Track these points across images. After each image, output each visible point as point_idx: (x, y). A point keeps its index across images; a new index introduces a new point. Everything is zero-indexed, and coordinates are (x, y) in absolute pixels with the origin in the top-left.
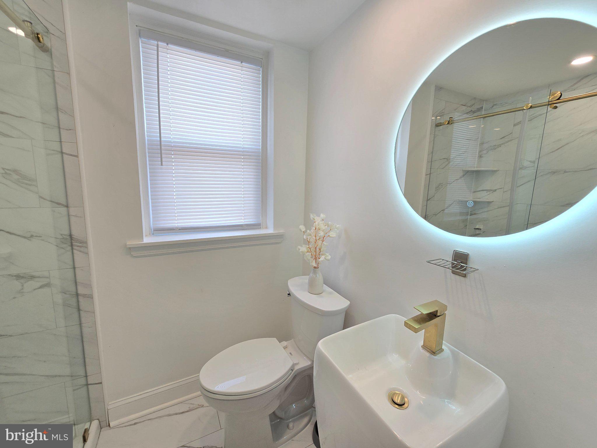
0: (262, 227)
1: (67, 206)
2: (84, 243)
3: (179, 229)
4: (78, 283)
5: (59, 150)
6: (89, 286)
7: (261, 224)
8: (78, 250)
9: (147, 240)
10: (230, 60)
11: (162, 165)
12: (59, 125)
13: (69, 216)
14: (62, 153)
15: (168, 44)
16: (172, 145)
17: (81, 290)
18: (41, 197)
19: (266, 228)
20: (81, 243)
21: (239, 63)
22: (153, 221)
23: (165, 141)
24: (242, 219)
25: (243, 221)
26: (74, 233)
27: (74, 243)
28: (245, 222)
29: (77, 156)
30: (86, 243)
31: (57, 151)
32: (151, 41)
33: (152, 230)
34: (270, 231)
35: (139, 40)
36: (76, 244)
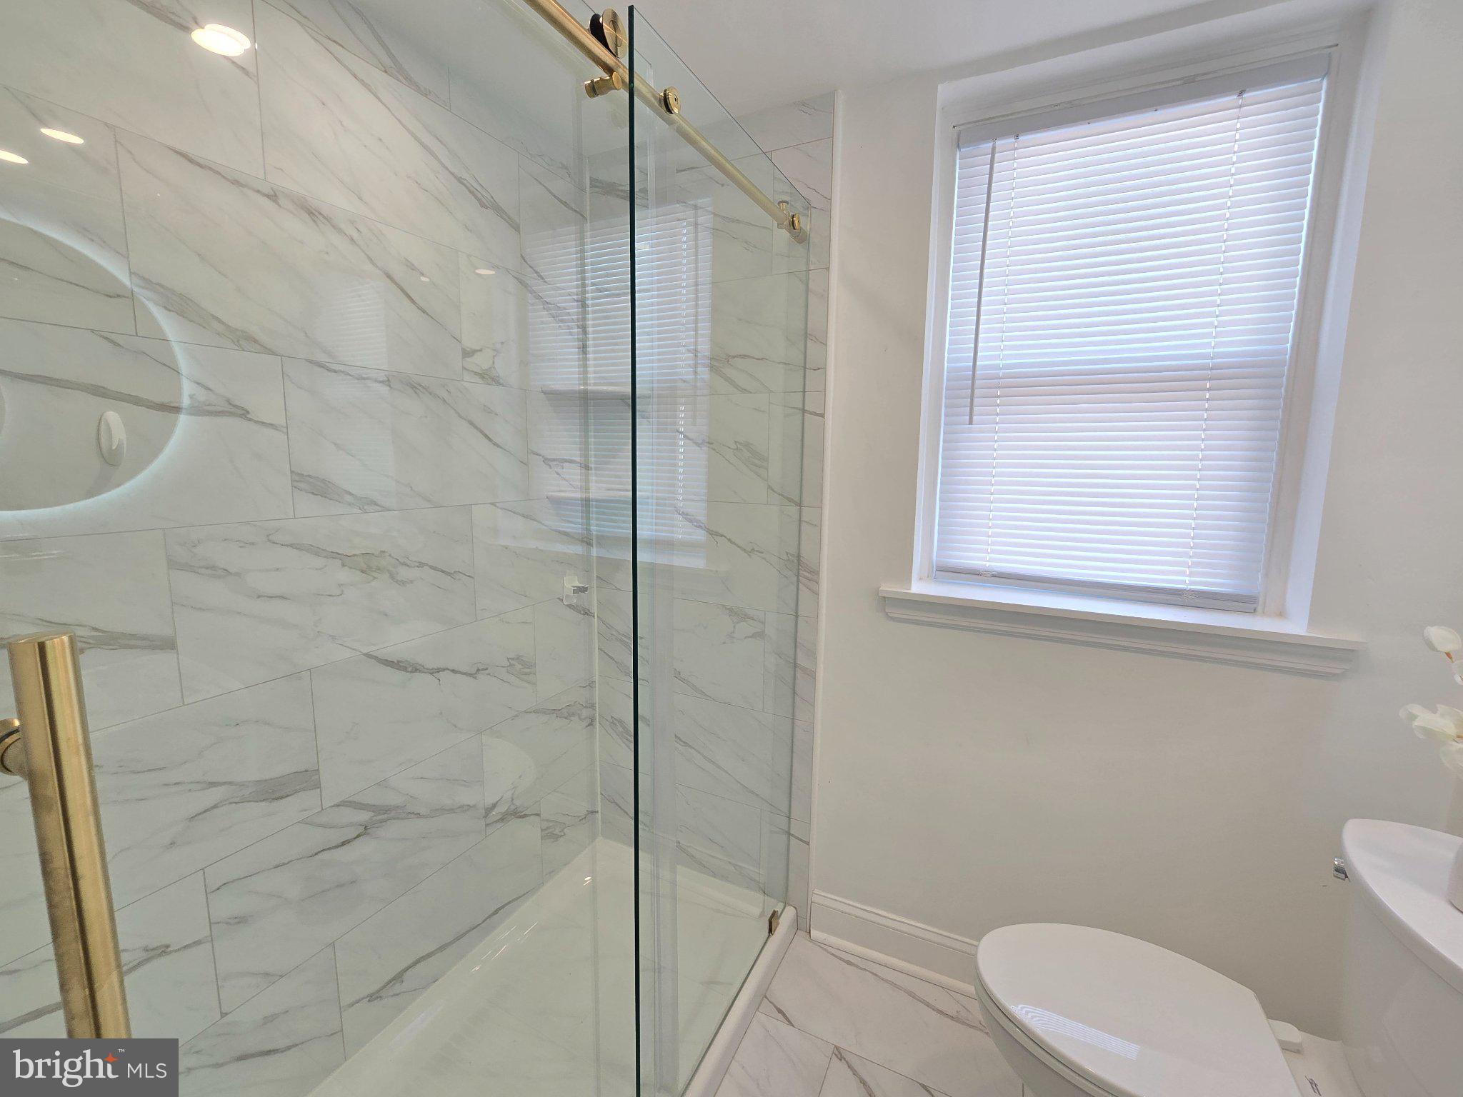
0: (1259, 609)
1: (800, 505)
2: (815, 573)
3: (993, 576)
4: (798, 644)
5: (800, 406)
6: (812, 655)
7: (1261, 600)
8: (805, 585)
9: (919, 587)
10: (1197, 105)
11: (971, 423)
12: (805, 363)
13: (800, 520)
14: (804, 411)
15: (1017, 137)
16: (1000, 373)
17: (802, 661)
18: (770, 487)
19: (1281, 614)
20: (810, 572)
21: (1231, 99)
22: (939, 548)
23: (985, 367)
24: (1184, 573)
25: (1187, 579)
26: (803, 554)
27: (801, 572)
28: (1191, 583)
29: (822, 415)
30: (817, 573)
31: (797, 408)
32: (980, 146)
33: (935, 569)
34: (1296, 626)
35: (956, 154)
36: (805, 573)
